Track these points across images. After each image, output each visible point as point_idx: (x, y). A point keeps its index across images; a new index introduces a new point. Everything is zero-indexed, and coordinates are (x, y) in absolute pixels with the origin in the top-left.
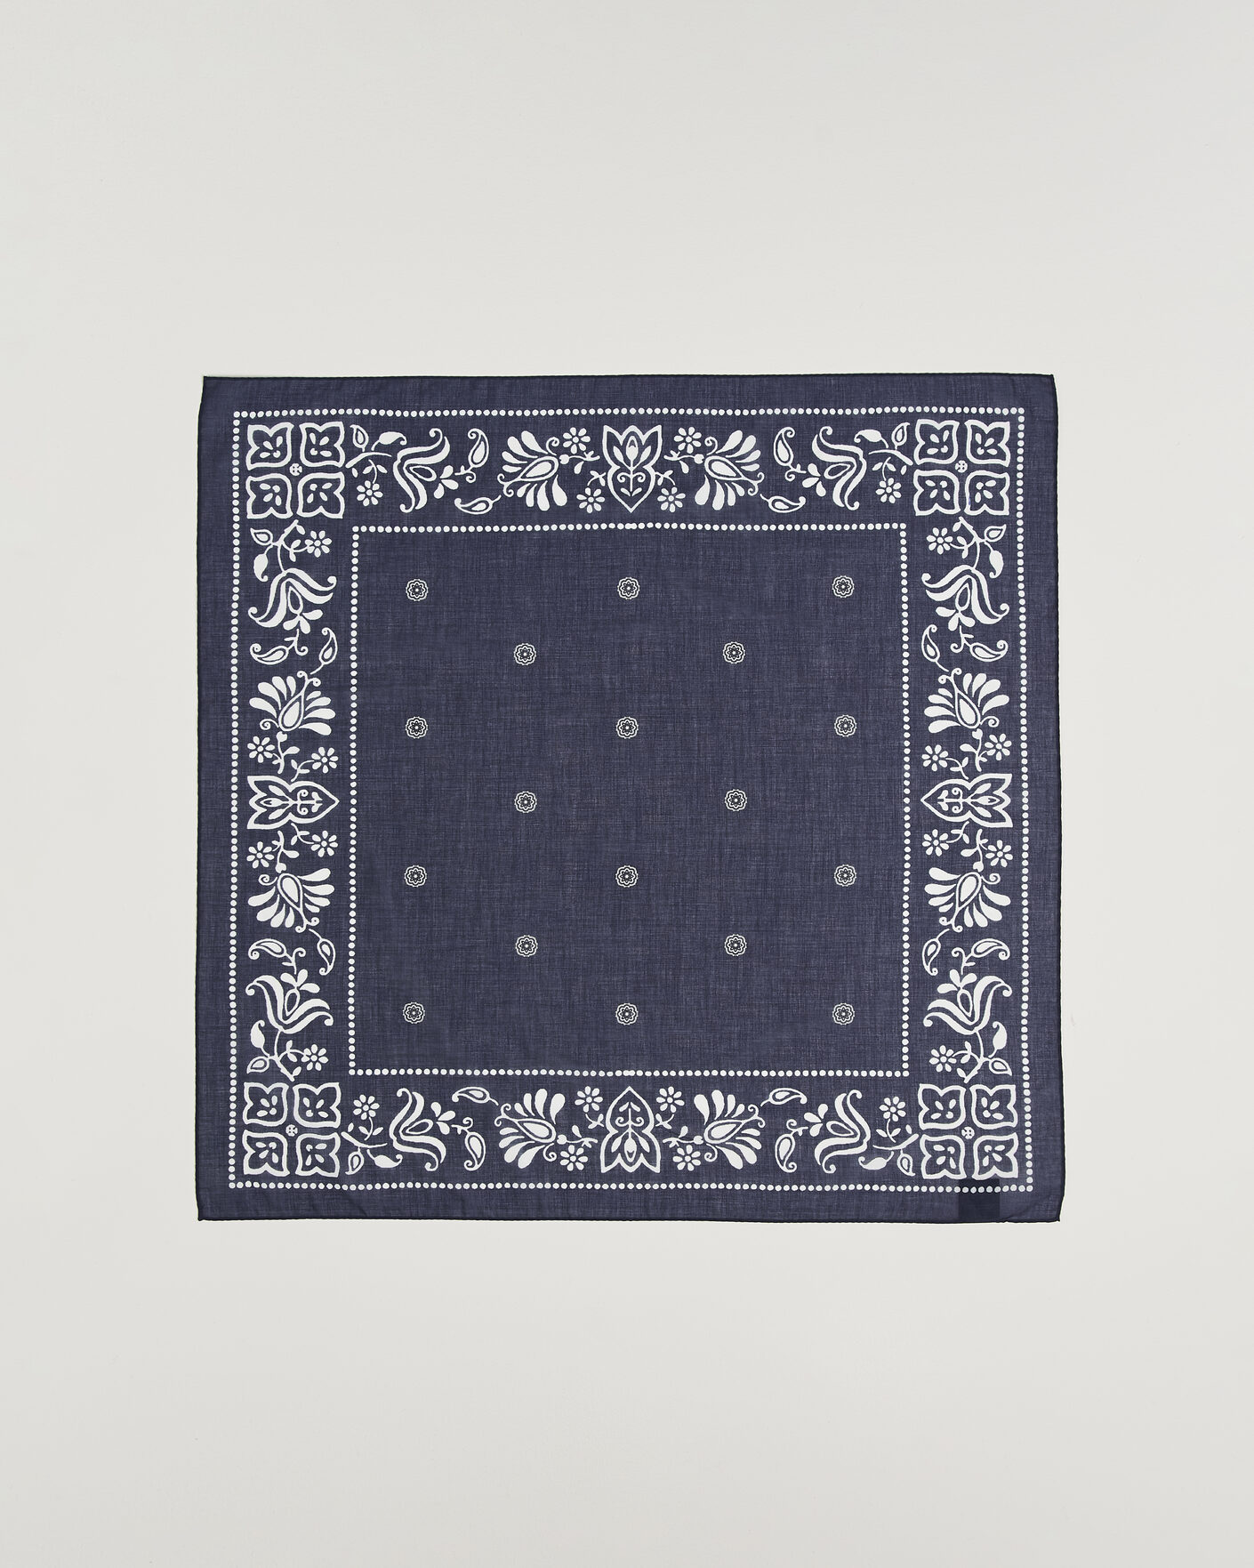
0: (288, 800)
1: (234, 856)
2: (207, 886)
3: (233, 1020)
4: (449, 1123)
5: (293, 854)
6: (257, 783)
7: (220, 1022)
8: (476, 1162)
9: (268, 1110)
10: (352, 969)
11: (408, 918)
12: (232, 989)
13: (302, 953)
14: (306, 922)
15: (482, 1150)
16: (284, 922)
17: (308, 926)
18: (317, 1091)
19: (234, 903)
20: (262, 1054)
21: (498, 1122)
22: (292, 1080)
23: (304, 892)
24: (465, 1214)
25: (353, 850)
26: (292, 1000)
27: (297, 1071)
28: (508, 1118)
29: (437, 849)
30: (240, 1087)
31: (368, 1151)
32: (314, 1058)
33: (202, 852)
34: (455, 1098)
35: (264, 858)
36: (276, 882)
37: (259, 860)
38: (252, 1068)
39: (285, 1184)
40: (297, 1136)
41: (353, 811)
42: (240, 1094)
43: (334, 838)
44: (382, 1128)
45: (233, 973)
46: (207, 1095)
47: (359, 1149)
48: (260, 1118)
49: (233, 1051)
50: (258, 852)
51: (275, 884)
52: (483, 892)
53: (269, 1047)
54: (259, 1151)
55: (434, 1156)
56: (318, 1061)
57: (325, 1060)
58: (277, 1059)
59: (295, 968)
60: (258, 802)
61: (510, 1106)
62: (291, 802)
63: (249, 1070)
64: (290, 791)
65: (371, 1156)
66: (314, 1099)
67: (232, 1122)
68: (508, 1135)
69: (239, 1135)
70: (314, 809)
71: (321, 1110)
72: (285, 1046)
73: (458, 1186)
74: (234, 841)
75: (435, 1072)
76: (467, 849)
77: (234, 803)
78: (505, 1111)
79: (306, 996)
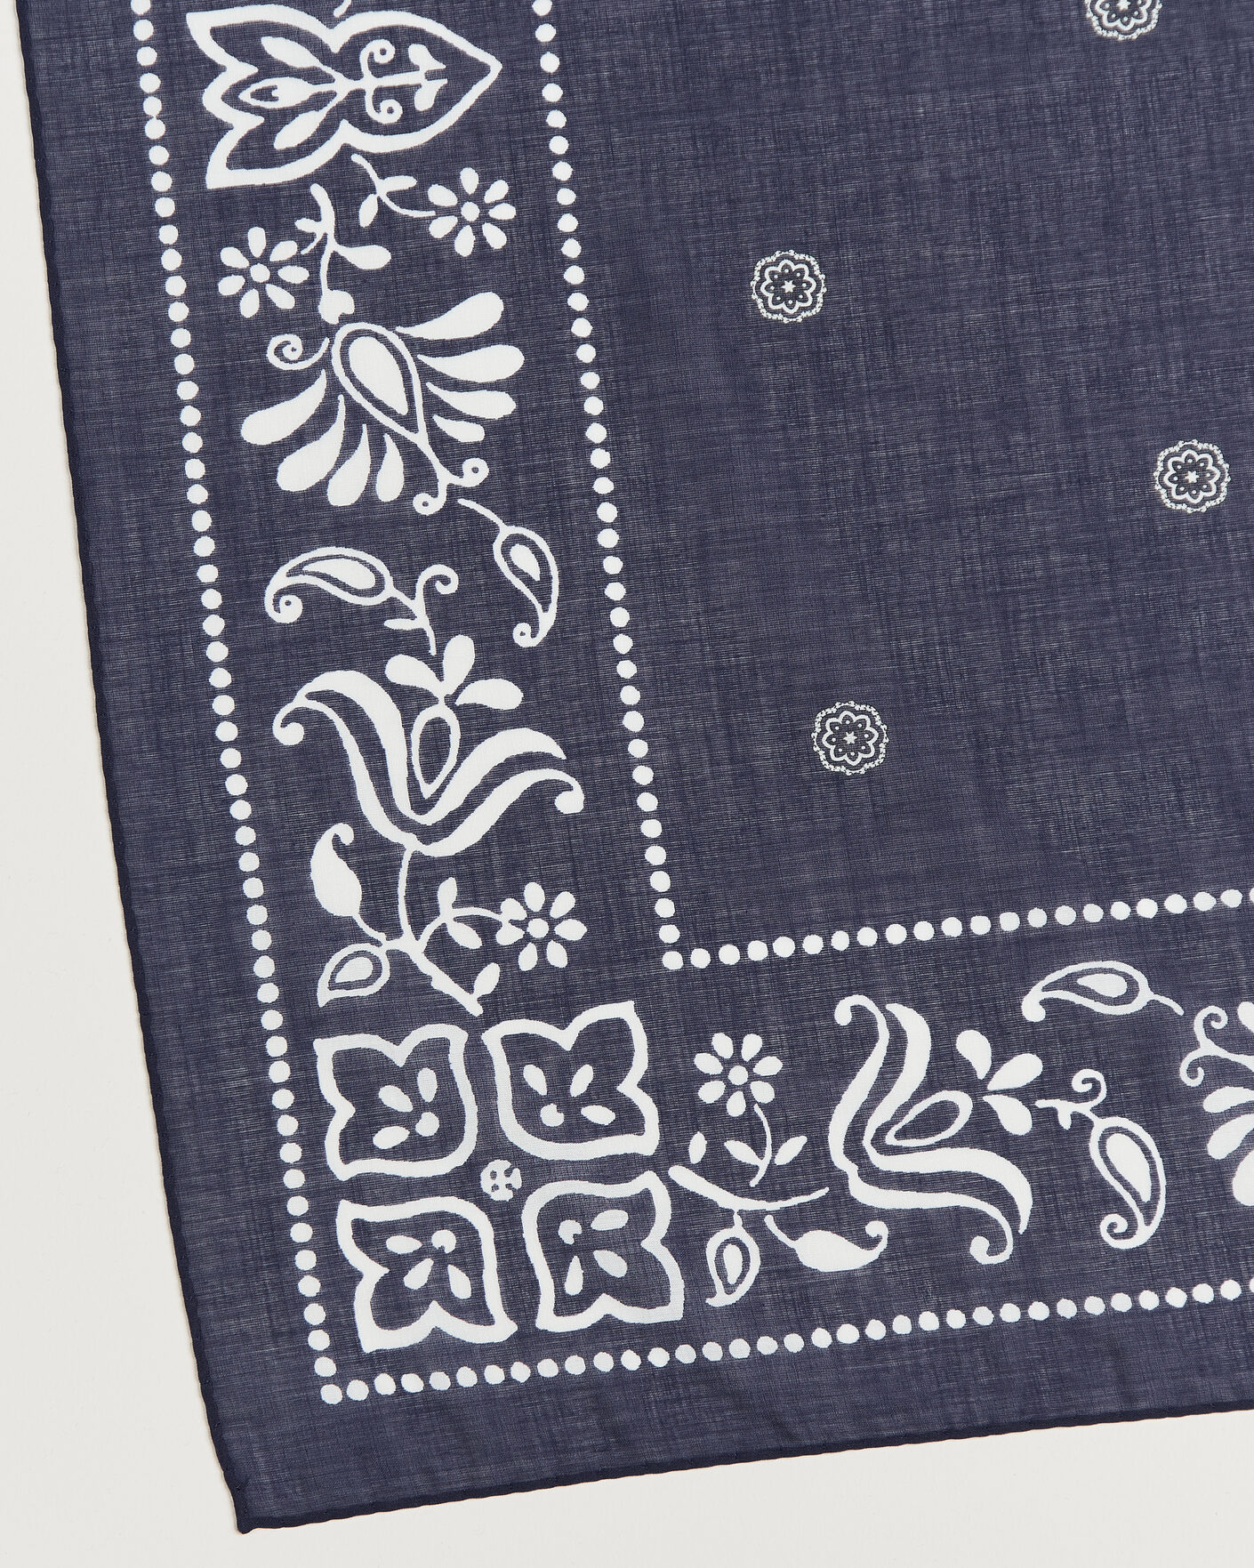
0: (330, 80)
1: (176, 286)
2: (95, 396)
3: (245, 836)
4: (1025, 1094)
5: (372, 258)
6: (218, 34)
7: (201, 845)
8: (1139, 1216)
9: (408, 1121)
10: (620, 617)
11: (784, 428)
12: (227, 732)
13: (446, 581)
14: (444, 477)
15: (1154, 1176)
16: (370, 486)
17: (453, 492)
18: (566, 1038)
19: (192, 443)
20: (360, 937)
21: (1192, 1071)
22: (476, 1010)
23: (423, 379)
24: (1129, 1398)
25: (568, 223)
26: (434, 748)
27: (489, 978)
28: (1223, 1053)
29: (849, 189)
30: (301, 1058)
31: (769, 1221)
32: (538, 928)
33: (65, 284)
34: (1032, 1008)
35: (275, 280)
36: (328, 355)
37: (261, 287)
38: (333, 986)
39: (506, 1367)
40: (521, 1196)
41: (552, 93)
42: (304, 1082)
43: (499, 189)
44: (802, 1140)
45: (220, 678)
46: (191, 1102)
47: (737, 1220)
48: (385, 1154)
49: (261, 940)
50: (253, 261)
51: (325, 362)
52: (1022, 317)
53: (379, 911)
54: (400, 1265)
55: (994, 1212)
56: (552, 936)
57: (574, 930)
58: (413, 946)
59: (430, 634)
60: (231, 97)
61: (1221, 1013)
62: (342, 86)
63: (324, 996)
64: (335, 49)
65: (782, 1237)
66: (560, 1066)
67: (294, 1179)
68: (1232, 1113)
69: (322, 1218)
70: (424, 101)
71: (587, 1099)
72: (433, 899)
73: (1094, 1306)
74: (168, 234)
75: (952, 927)
76: (945, 179)
77: (152, 106)
78: (1210, 1033)
79: (481, 723)
